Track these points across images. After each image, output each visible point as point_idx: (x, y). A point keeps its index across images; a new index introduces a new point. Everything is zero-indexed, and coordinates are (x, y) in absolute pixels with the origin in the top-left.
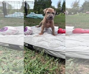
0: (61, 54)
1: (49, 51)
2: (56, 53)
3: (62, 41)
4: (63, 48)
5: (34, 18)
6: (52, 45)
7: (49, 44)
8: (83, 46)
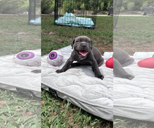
0: (100, 110)
1: (82, 103)
2: (93, 109)
3: (108, 88)
4: (104, 100)
5: (71, 26)
6: (88, 94)
7: (84, 91)
8: (138, 97)
